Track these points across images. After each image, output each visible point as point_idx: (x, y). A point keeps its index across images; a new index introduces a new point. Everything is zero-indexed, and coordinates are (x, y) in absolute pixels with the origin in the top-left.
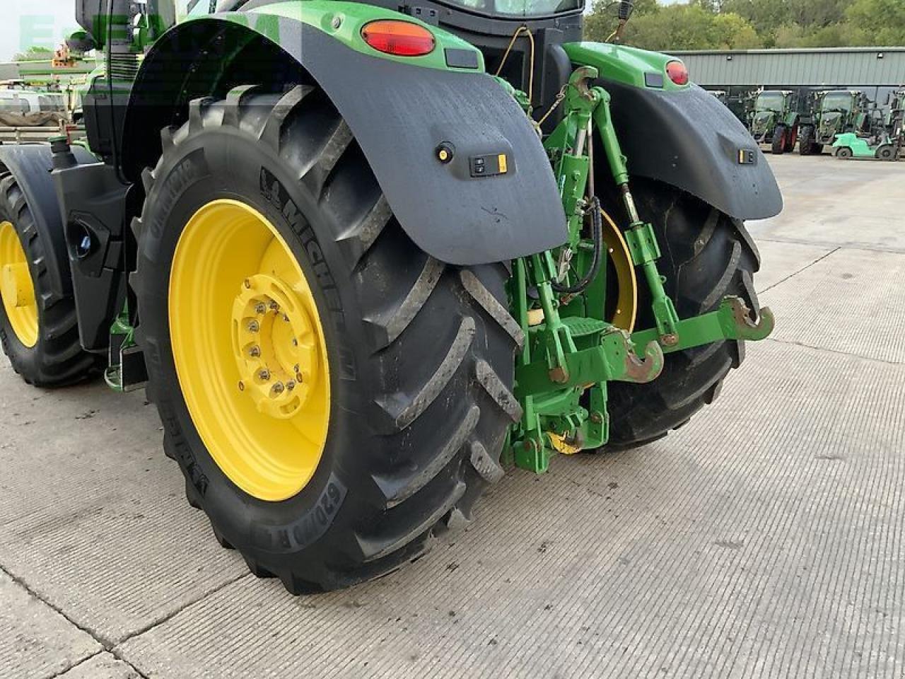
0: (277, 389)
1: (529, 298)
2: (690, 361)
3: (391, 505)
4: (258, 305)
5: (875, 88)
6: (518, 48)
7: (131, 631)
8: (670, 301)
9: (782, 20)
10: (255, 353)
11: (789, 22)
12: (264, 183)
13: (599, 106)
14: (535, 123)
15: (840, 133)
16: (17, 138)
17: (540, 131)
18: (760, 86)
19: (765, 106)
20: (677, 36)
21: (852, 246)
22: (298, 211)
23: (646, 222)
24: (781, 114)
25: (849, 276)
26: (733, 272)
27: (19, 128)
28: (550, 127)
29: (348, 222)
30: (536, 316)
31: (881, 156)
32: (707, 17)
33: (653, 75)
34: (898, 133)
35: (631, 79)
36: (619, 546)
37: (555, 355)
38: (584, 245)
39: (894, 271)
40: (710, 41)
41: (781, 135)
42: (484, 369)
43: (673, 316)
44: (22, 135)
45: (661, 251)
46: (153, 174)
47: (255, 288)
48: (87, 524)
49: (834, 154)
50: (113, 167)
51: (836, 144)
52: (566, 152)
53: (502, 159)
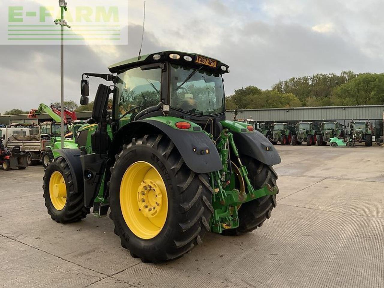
0: (150, 210)
1: (215, 185)
2: (259, 203)
3: (184, 231)
4: (145, 188)
5: (344, 121)
6: (209, 123)
7: (114, 273)
8: (252, 186)
9: (309, 95)
10: (144, 201)
11: (312, 96)
12: (153, 157)
13: (230, 137)
14: (214, 141)
15: (332, 137)
16: (23, 145)
17: (216, 143)
18: (300, 121)
19: (303, 128)
20: (269, 102)
21: (330, 178)
22: (161, 163)
23: (244, 166)
24: (309, 131)
25: (327, 187)
26: (269, 179)
27: (24, 142)
28: (218, 142)
29: (173, 165)
30: (217, 190)
31: (348, 146)
32: (280, 95)
33: (243, 129)
34: (353, 137)
35: (238, 130)
36: (243, 256)
37: (222, 197)
38: (228, 172)
39: (343, 186)
40: (282, 103)
41: (310, 138)
42: (204, 198)
43: (253, 190)
44: (25, 144)
45: (248, 173)
46: (119, 156)
47: (145, 183)
48: (92, 254)
49: (330, 145)
50: (99, 155)
51: (331, 142)
52: (222, 148)
53: (207, 150)
